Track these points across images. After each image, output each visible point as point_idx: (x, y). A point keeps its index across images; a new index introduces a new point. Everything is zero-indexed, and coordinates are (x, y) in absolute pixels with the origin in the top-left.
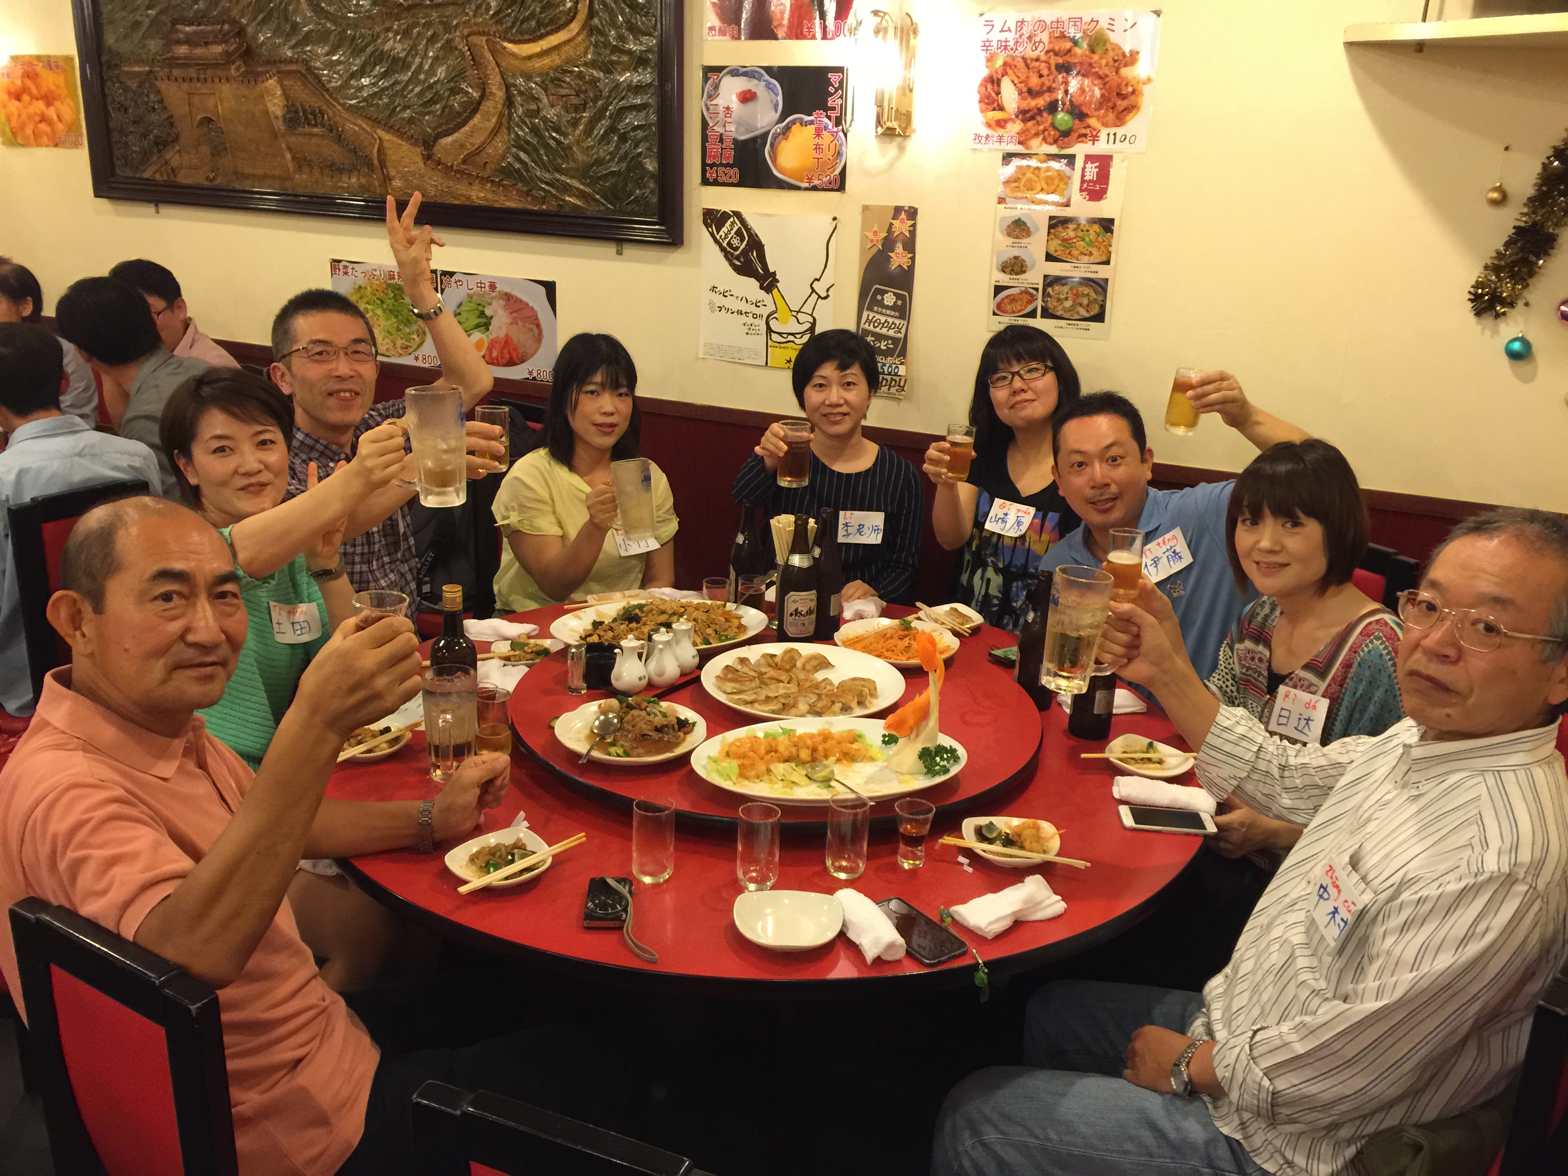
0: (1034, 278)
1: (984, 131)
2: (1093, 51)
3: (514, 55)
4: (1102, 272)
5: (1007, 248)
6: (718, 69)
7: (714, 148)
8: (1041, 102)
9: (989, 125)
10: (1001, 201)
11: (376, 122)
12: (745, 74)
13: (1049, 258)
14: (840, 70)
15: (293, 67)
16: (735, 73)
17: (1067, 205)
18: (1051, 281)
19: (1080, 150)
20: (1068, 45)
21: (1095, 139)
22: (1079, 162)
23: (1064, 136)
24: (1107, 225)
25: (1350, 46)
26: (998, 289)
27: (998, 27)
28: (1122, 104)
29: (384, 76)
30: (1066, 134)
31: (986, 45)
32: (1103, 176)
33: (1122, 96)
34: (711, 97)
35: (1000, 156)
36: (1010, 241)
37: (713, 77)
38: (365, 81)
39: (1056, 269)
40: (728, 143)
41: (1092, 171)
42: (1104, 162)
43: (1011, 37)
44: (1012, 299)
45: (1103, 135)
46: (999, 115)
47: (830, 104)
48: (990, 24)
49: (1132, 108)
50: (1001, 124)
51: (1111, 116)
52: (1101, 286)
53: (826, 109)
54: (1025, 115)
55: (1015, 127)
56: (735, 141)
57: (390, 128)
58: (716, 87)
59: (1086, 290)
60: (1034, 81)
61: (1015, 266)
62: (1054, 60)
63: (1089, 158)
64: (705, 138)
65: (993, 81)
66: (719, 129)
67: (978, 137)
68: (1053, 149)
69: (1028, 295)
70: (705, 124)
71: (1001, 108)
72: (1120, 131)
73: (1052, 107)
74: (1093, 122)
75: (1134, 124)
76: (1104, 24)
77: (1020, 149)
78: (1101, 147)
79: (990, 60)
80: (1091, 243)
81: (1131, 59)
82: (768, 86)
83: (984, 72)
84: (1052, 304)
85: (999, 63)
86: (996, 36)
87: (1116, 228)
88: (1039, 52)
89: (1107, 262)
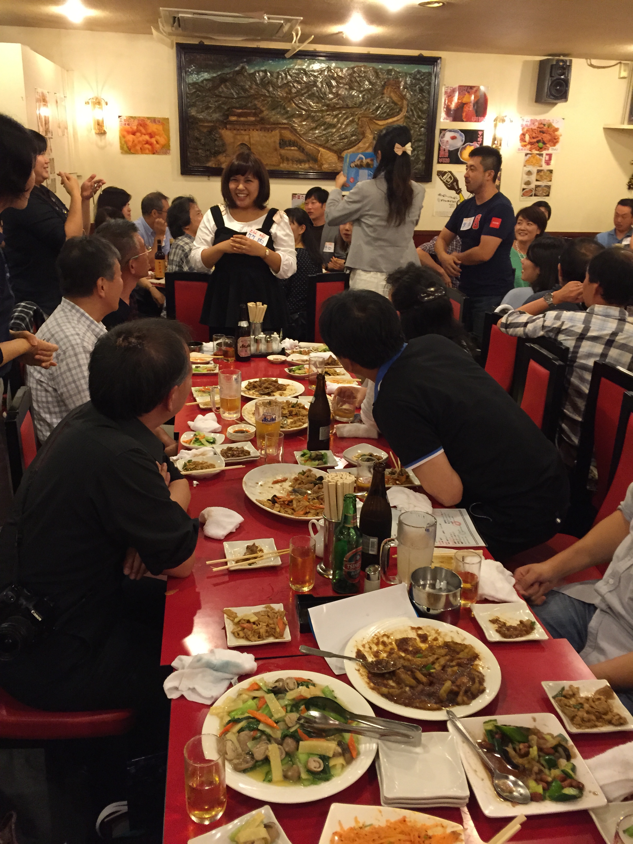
0: (532, 186)
1: (521, 148)
2: (548, 127)
3: (377, 124)
4: (549, 183)
5: (526, 178)
6: (445, 130)
7: (442, 153)
8: (535, 140)
9: (522, 146)
10: (525, 166)
11: (320, 145)
12: (454, 131)
13: (537, 180)
14: (483, 131)
15: (286, 126)
16: (450, 131)
17: (541, 166)
18: (537, 187)
19: (544, 152)
20: (542, 126)
21: (548, 149)
22: (544, 155)
23: (540, 149)
24: (551, 171)
25: (604, 128)
26: (524, 189)
27: (525, 120)
28: (555, 141)
29: (325, 130)
30: (541, 148)
31: (522, 125)
32: (550, 159)
33: (555, 139)
34: (442, 138)
35: (524, 154)
36: (526, 176)
37: (443, 132)
38: (317, 132)
39: (538, 183)
40: (447, 151)
41: (547, 158)
42: (550, 155)
43: (529, 123)
44: (527, 192)
45: (550, 148)
46: (525, 143)
47: (479, 140)
48: (523, 120)
49: (557, 142)
50: (525, 146)
51: (552, 144)
52: (549, 187)
53: (477, 141)
54: (531, 143)
55: (529, 146)
56: (449, 151)
57: (324, 147)
58: (444, 135)
59: (545, 188)
60: (534, 135)
61: (528, 183)
62: (539, 130)
63: (547, 154)
64: (439, 150)
65: (523, 135)
66: (444, 147)
67: (519, 149)
68: (538, 152)
69: (531, 190)
70: (440, 146)
71: (525, 142)
72: (554, 148)
73: (538, 142)
74: (548, 145)
75: (558, 146)
76: (551, 121)
77: (529, 152)
78: (550, 151)
79: (523, 129)
80: (547, 176)
81: (557, 130)
82: (461, 135)
83: (521, 132)
84: (537, 193)
85: (525, 130)
86: (525, 123)
87: (554, 172)
88: (535, 127)
89: (551, 181)
